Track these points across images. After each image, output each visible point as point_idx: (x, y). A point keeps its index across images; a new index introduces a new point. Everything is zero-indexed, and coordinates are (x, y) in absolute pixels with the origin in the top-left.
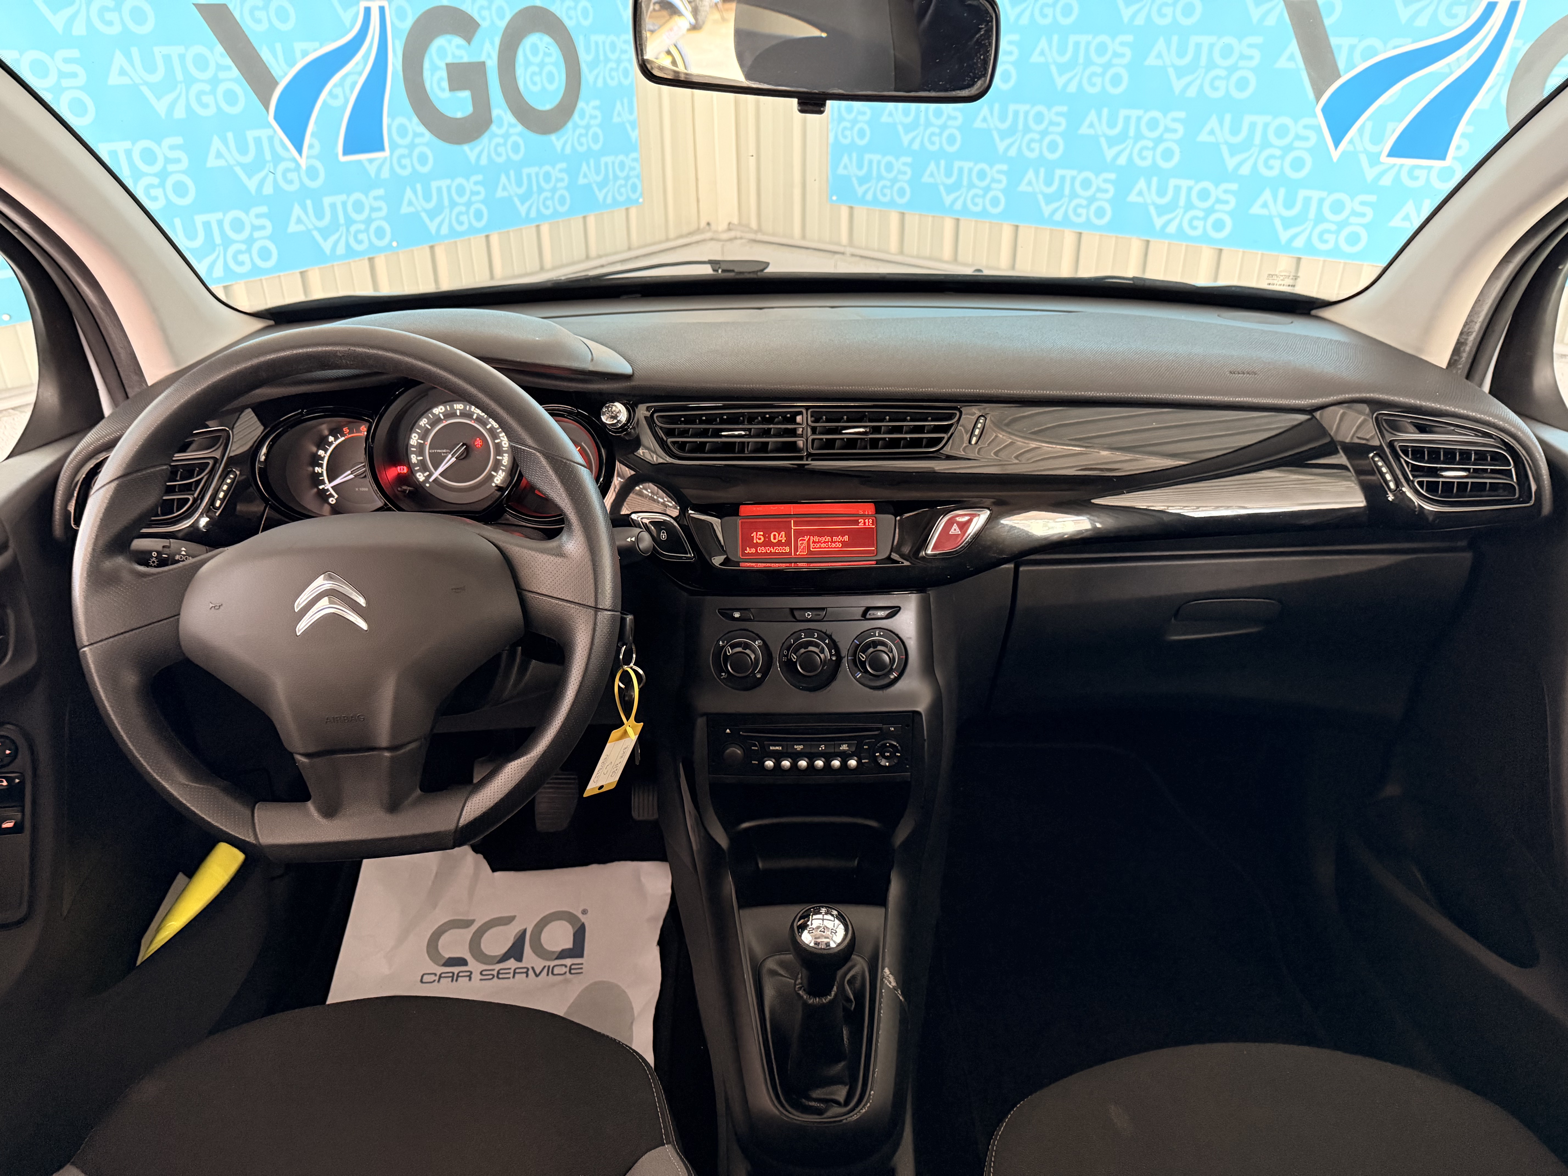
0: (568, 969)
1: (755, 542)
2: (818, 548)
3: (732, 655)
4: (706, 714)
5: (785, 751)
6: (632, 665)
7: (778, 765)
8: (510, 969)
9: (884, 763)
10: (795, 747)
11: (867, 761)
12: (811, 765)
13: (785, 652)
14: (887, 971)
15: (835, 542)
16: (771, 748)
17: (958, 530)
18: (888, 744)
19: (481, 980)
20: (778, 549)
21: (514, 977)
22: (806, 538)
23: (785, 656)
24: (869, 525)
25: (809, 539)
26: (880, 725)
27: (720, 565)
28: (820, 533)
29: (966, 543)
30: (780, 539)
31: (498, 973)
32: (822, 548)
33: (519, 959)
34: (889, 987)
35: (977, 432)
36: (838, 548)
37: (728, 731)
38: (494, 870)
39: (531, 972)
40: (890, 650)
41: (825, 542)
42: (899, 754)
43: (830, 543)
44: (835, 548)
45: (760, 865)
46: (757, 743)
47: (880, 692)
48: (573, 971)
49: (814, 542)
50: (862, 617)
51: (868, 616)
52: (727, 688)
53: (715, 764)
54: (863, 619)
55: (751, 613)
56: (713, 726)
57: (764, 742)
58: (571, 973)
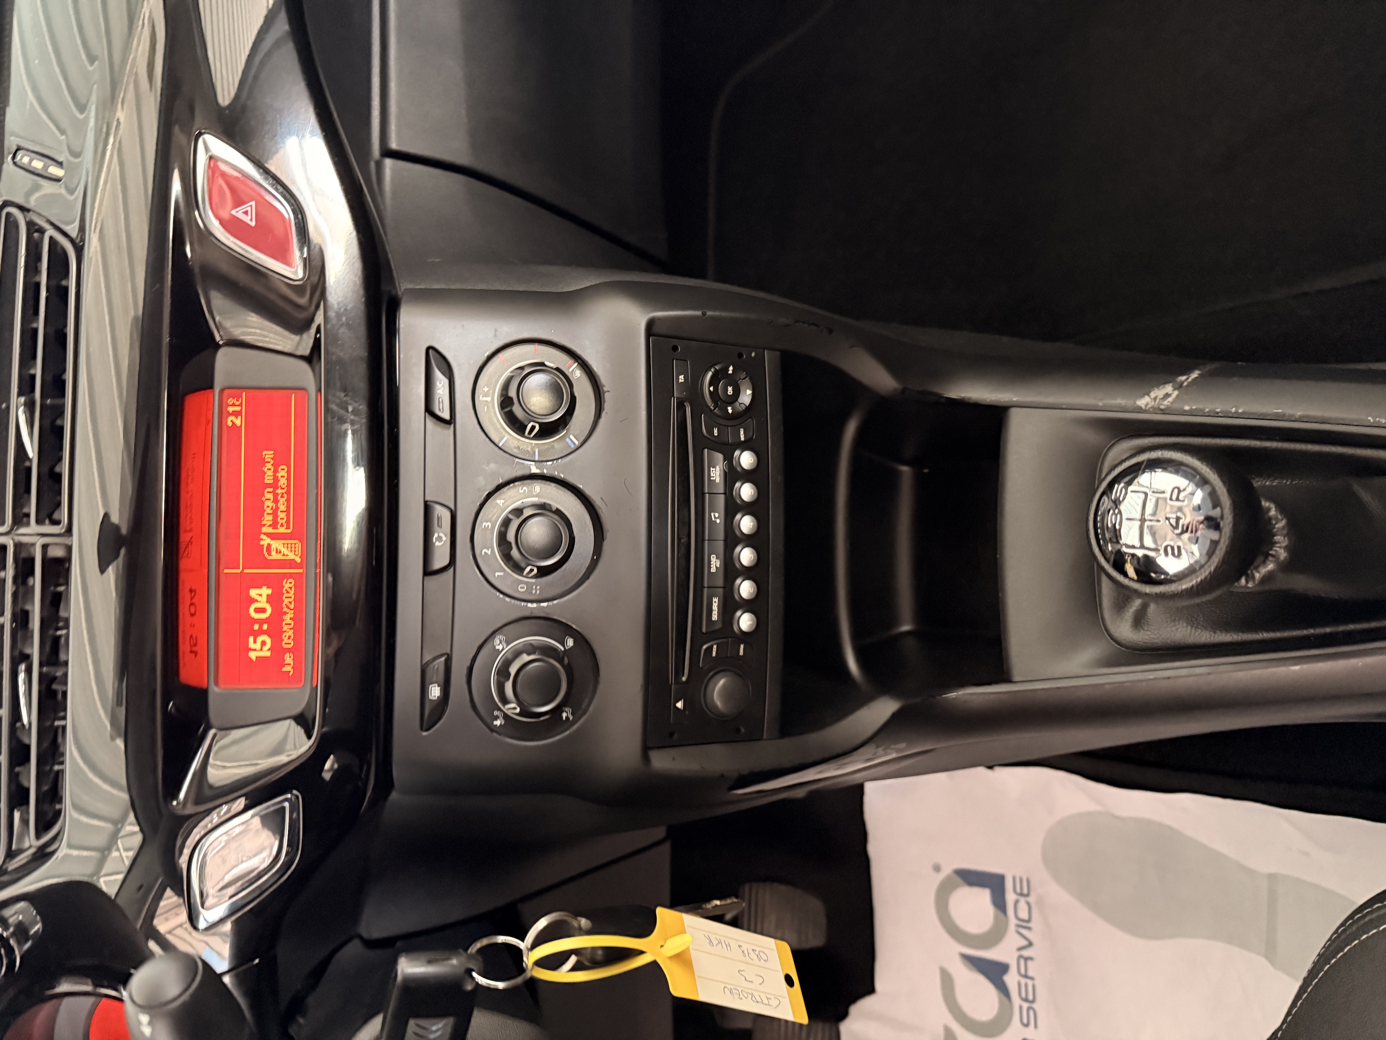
0: (1022, 901)
1: (269, 653)
3: (520, 703)
4: (646, 749)
5: (721, 591)
6: (522, 945)
7: (748, 606)
8: (1019, 984)
9: (746, 397)
10: (713, 570)
11: (742, 432)
12: (749, 540)
13: (522, 588)
14: (1143, 402)
15: (276, 479)
16: (715, 617)
17: (246, 207)
18: (711, 389)
19: (1036, 1026)
20: (288, 602)
21: (1032, 978)
22: (265, 541)
24: (241, 405)
25: (268, 535)
26: (674, 403)
27: (309, 737)
28: (256, 511)
29: (277, 190)
30: (264, 598)
31: (1026, 1000)
32: (288, 507)
33: (1003, 968)
34: (1177, 396)
35: (38, 164)
36: (288, 472)
37: (680, 705)
38: (870, 989)
39: (1026, 953)
40: (519, 371)
41: (276, 501)
42: (731, 368)
43: (279, 491)
44: (288, 479)
45: (906, 628)
46: (705, 647)
47: (607, 397)
48: (1025, 891)
49: (274, 526)
50: (448, 426)
51: (446, 415)
52: (591, 708)
53: (743, 730)
54: (452, 425)
55: (435, 659)
56: (671, 735)
57: (703, 633)
58: (1028, 895)
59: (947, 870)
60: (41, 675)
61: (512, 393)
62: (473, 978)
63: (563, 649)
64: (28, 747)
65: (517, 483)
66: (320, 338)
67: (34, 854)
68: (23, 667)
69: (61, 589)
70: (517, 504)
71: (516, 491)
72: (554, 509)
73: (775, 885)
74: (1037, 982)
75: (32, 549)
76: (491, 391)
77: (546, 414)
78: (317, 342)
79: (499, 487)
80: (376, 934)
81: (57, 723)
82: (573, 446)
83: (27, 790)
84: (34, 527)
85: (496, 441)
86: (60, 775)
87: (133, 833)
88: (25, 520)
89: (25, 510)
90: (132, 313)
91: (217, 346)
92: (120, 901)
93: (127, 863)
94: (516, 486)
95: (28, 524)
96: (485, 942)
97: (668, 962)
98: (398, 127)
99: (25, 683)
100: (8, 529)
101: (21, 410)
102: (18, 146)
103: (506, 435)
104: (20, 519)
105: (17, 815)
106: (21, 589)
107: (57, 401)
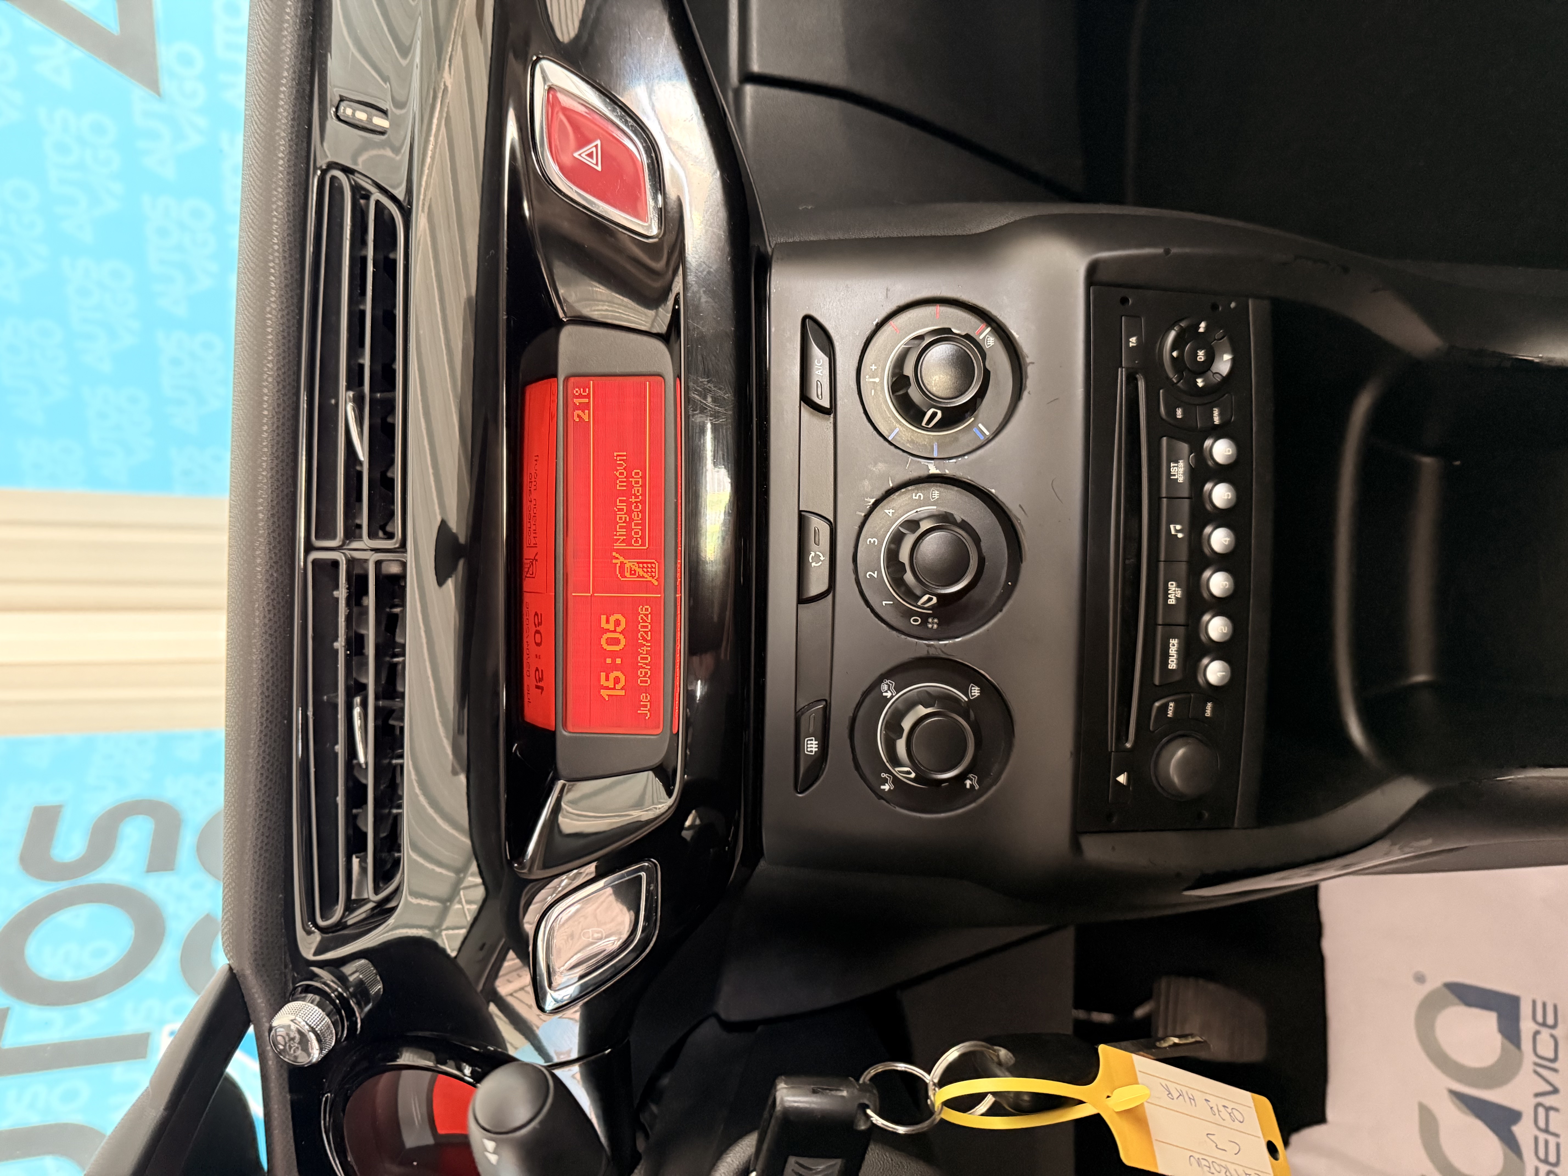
0: (1545, 1033)
1: (623, 693)
2: (643, 530)
3: (915, 766)
4: (1077, 833)
5: (1181, 630)
6: (927, 1078)
7: (1219, 650)
8: (1536, 1139)
9: (1224, 364)
10: (1172, 601)
11: (1216, 412)
12: (1223, 562)
13: (915, 621)
15: (630, 486)
16: (1173, 665)
17: (591, 148)
18: (1175, 354)
20: (643, 630)
21: (1556, 1135)
22: (618, 560)
23: (925, 622)
24: (588, 396)
25: (621, 552)
26: (1122, 375)
27: (670, 794)
28: (606, 524)
29: (626, 123)
31: (1546, 1161)
32: (643, 519)
33: (1515, 1116)
35: (361, 116)
36: (643, 478)
37: (1122, 779)
39: (1548, 1101)
40: (916, 342)
41: (629, 512)
42: (1203, 325)
43: (633, 500)
44: (643, 486)
45: (1421, 678)
46: (1157, 704)
47: (1032, 372)
48: (1550, 1021)
49: (627, 541)
50: (827, 416)
51: (825, 403)
52: (1003, 776)
53: (1207, 815)
54: (832, 416)
55: (811, 705)
56: (1109, 817)
57: (1156, 686)
58: (1554, 1026)
59: (1435, 982)
60: (377, 709)
61: (908, 371)
62: (868, 1117)
63: (966, 699)
64: (365, 787)
65: (910, 488)
66: (679, 310)
67: (373, 909)
68: (358, 700)
69: (397, 610)
70: (910, 515)
71: (909, 496)
72: (959, 520)
73: (1201, 982)
74: (1561, 1140)
75: (365, 565)
76: (880, 370)
77: (951, 396)
78: (676, 313)
79: (889, 493)
80: (735, 1015)
81: (394, 761)
82: (982, 438)
83: (365, 835)
84: (366, 542)
85: (885, 434)
86: (399, 818)
87: (476, 886)
88: (357, 531)
89: (358, 521)
90: (464, 294)
91: (560, 324)
92: (461, 962)
93: (469, 918)
94: (909, 490)
95: (360, 537)
96: (880, 1068)
97: (1117, 1118)
98: (761, 43)
99: (360, 719)
100: (340, 543)
101: (350, 406)
102: (341, 96)
103: (898, 425)
104: (352, 532)
105: (355, 861)
106: (355, 609)
107: (388, 395)
